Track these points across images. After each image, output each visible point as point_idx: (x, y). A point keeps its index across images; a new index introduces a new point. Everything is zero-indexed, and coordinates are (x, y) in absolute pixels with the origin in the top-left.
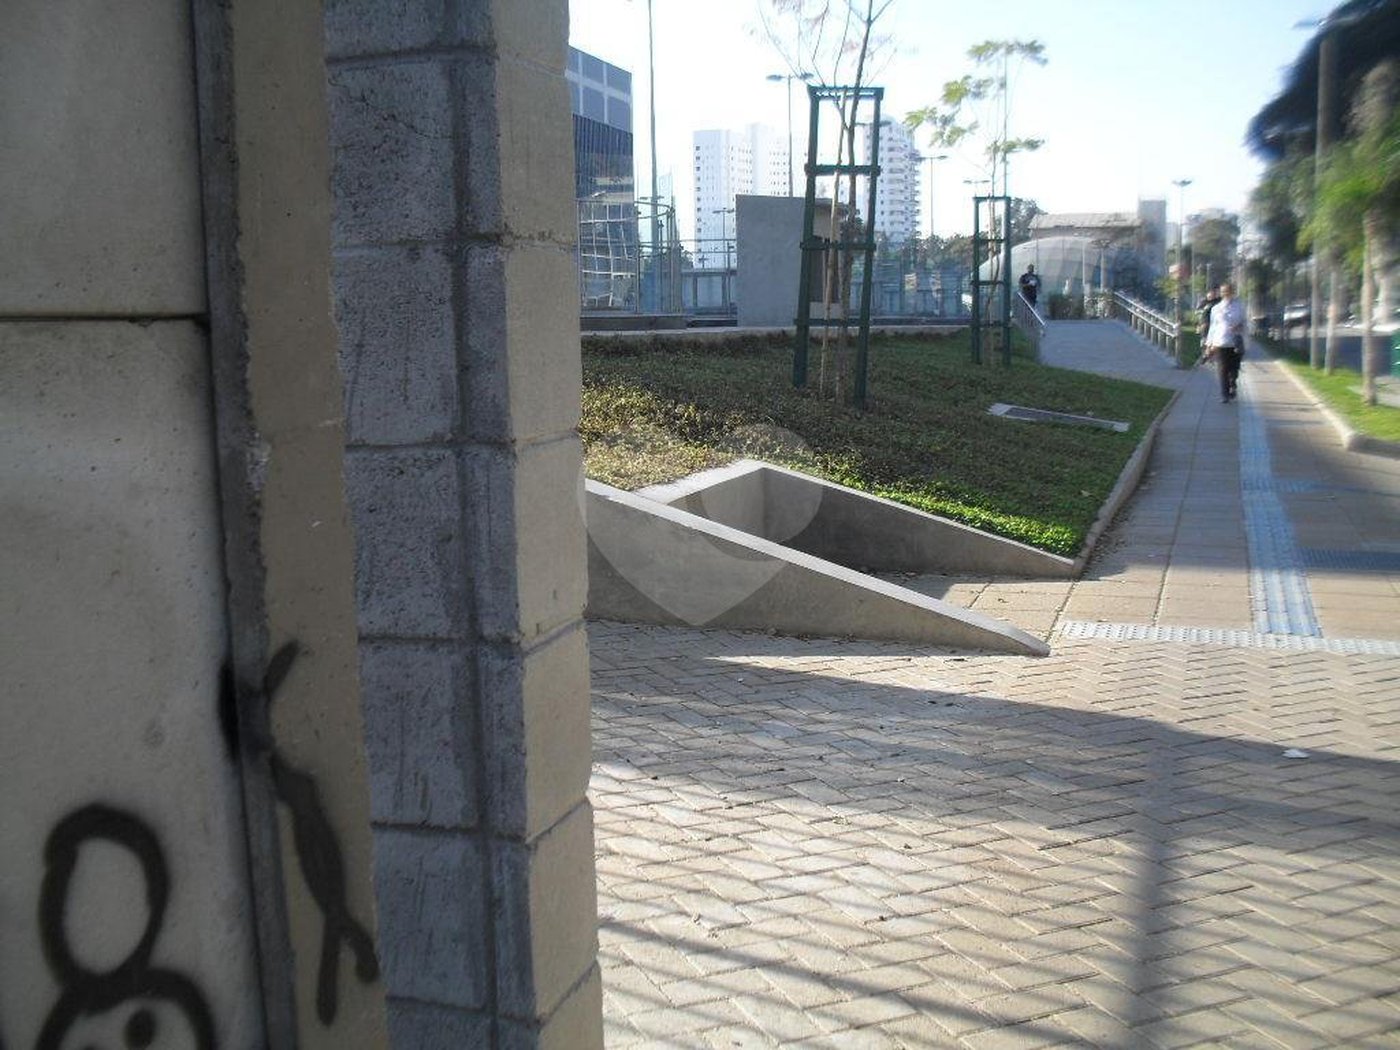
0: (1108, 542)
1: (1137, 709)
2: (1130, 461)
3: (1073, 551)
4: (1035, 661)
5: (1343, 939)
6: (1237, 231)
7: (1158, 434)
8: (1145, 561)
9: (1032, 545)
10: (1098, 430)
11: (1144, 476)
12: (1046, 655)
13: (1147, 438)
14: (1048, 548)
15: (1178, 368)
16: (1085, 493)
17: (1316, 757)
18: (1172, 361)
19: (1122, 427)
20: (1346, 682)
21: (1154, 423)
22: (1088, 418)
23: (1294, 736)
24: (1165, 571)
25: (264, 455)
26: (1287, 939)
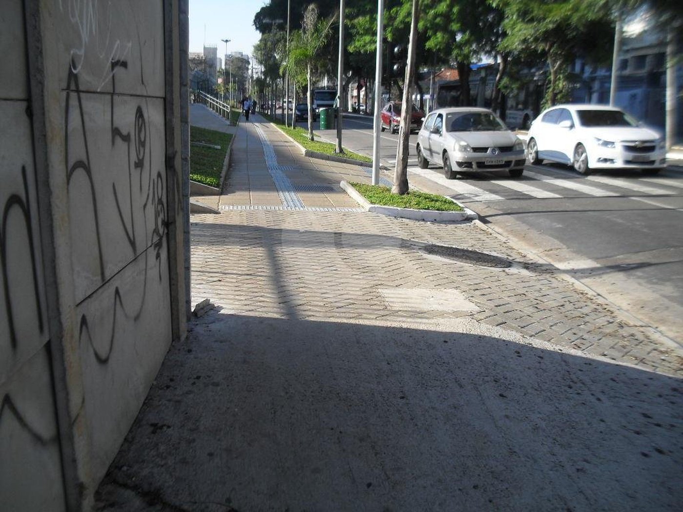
0: (226, 185)
1: (255, 224)
2: (225, 159)
3: (218, 186)
4: (217, 215)
5: (319, 260)
6: (248, 63)
7: (232, 150)
8: (241, 190)
9: (203, 183)
10: (210, 148)
11: (230, 166)
12: (220, 213)
13: (228, 151)
14: (209, 185)
15: (231, 125)
16: (215, 169)
17: (306, 232)
18: (228, 122)
19: (219, 147)
20: (313, 217)
21: (229, 146)
22: (203, 143)
23: (301, 228)
24: (250, 193)
25: (174, 120)
26: (307, 261)
